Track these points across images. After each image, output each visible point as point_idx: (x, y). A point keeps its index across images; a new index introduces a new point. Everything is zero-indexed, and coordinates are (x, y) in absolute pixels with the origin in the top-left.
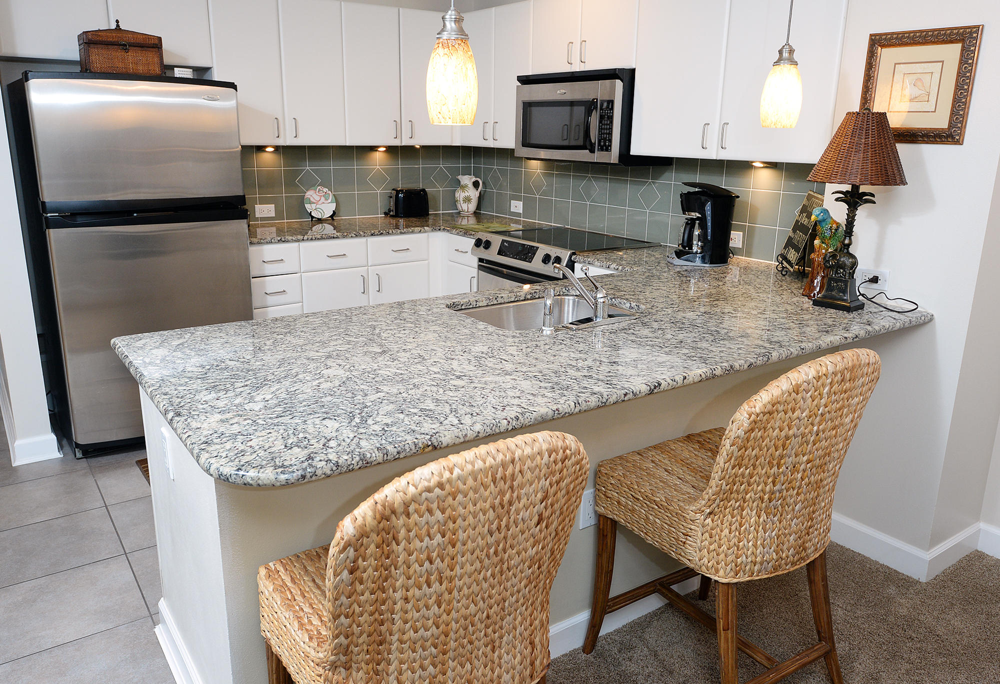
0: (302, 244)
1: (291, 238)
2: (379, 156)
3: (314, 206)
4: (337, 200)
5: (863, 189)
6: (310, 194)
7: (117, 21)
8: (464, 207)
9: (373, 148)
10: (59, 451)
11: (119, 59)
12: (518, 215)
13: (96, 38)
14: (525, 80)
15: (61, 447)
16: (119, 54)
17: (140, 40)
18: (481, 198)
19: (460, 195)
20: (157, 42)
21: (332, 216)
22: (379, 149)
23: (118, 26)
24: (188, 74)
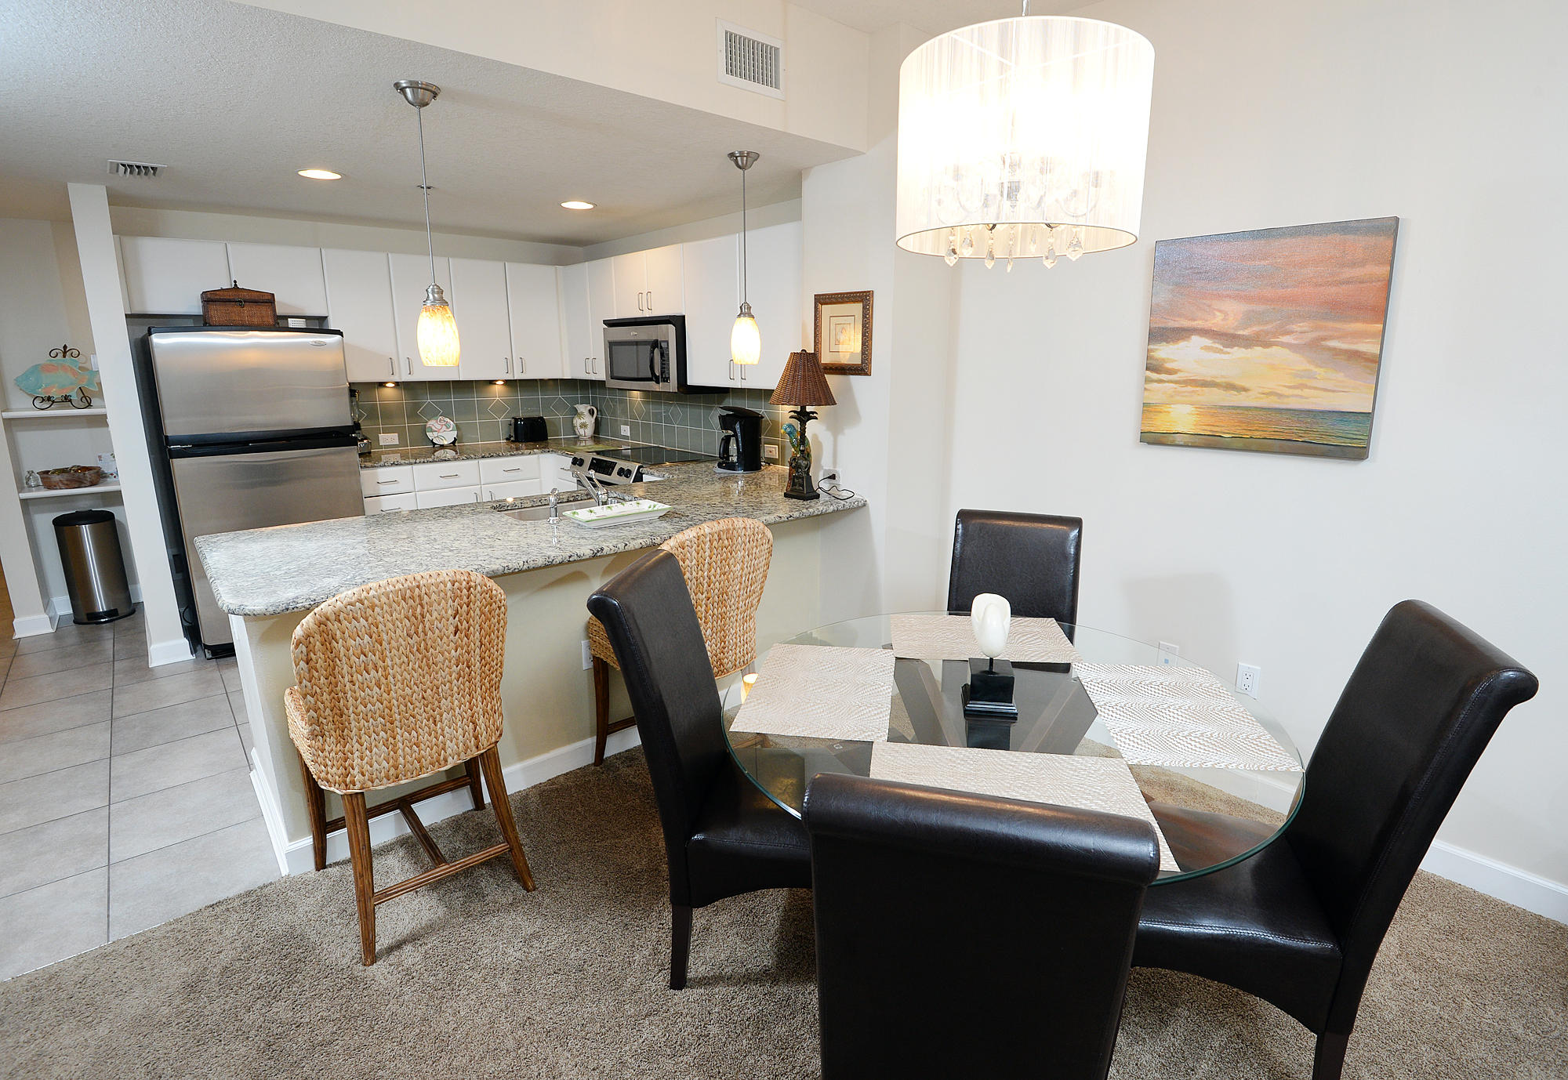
0: (415, 467)
1: (403, 461)
2: (498, 389)
3: (435, 434)
4: (458, 427)
5: (809, 409)
6: (431, 423)
7: (235, 282)
8: (581, 431)
9: (492, 382)
10: (192, 654)
11: (234, 312)
12: (626, 437)
13: (213, 297)
14: (611, 324)
15: (194, 651)
16: (236, 309)
17: (255, 297)
18: (597, 423)
19: (577, 422)
20: (270, 297)
21: (454, 443)
22: (497, 383)
23: (236, 285)
24: (300, 323)
